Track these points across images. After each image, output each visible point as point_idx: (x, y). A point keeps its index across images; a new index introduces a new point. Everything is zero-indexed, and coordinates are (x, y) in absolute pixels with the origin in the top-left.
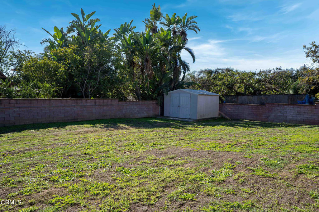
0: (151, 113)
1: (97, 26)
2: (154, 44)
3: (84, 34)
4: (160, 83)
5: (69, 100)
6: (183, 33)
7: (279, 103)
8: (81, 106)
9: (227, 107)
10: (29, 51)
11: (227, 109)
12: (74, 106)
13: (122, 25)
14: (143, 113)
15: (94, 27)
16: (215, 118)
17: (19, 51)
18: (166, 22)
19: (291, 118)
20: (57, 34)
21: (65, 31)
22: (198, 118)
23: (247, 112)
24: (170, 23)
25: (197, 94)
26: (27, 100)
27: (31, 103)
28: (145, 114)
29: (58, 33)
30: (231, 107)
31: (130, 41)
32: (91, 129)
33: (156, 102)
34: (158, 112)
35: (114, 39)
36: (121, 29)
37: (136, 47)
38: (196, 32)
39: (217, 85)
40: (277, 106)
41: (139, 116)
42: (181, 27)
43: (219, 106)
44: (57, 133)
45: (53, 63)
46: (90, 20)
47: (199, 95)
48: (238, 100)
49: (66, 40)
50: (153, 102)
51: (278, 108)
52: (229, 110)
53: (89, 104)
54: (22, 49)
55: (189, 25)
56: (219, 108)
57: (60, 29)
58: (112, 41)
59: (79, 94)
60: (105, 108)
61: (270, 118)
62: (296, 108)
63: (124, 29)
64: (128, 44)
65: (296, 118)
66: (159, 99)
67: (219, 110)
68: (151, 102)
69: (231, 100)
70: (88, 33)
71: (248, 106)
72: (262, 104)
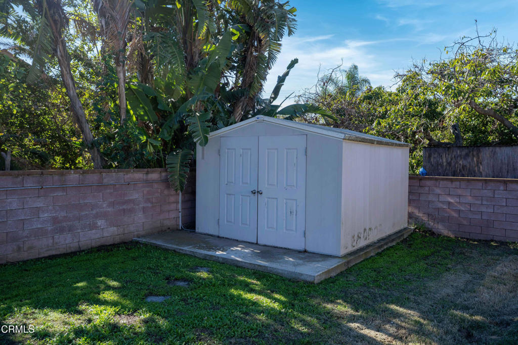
0: (138, 224)
9: (438, 191)
11: (442, 199)
30: (460, 191)
33: (164, 174)
34: (173, 215)
47: (350, 141)
48: (479, 162)
50: (147, 173)
52: (449, 203)
69: (449, 164)
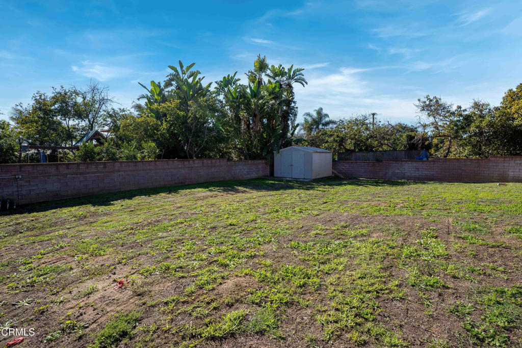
0: (261, 174)
1: (199, 79)
2: (262, 98)
3: (185, 88)
4: (269, 141)
5: (176, 162)
6: (290, 86)
7: (396, 160)
8: (188, 168)
9: (340, 165)
10: (124, 109)
11: (341, 167)
12: (181, 168)
13: (224, 78)
14: (253, 174)
15: (197, 79)
16: (328, 177)
17: (114, 110)
18: (271, 75)
19: (409, 174)
20: (155, 89)
21: (162, 85)
22: (313, 178)
23: (363, 170)
24: (276, 75)
25: (312, 151)
26: (132, 162)
27: (136, 166)
28: (254, 175)
29: (156, 87)
30: (346, 165)
31: (235, 94)
32: (209, 193)
33: (266, 161)
34: (267, 172)
35: (215, 93)
36: (224, 82)
37: (243, 101)
38: (303, 85)
39: (327, 142)
40: (394, 162)
41: (249, 177)
42: (287, 79)
43: (333, 164)
44: (173, 199)
45: (153, 120)
46: (190, 72)
47: (315, 152)
48: (352, 157)
49: (164, 95)
50: (262, 161)
51: (396, 165)
52: (343, 168)
53: (196, 165)
54: (116, 107)
55: (296, 78)
56: (333, 166)
57: (157, 83)
58: (214, 95)
59: (182, 155)
60: (213, 170)
61: (387, 175)
62: (415, 164)
63: (228, 82)
64: (233, 98)
65: (414, 174)
66: (269, 157)
67: (333, 168)
68: (260, 161)
69: (344, 157)
70: (189, 86)
71: (363, 163)
72: (378, 161)
